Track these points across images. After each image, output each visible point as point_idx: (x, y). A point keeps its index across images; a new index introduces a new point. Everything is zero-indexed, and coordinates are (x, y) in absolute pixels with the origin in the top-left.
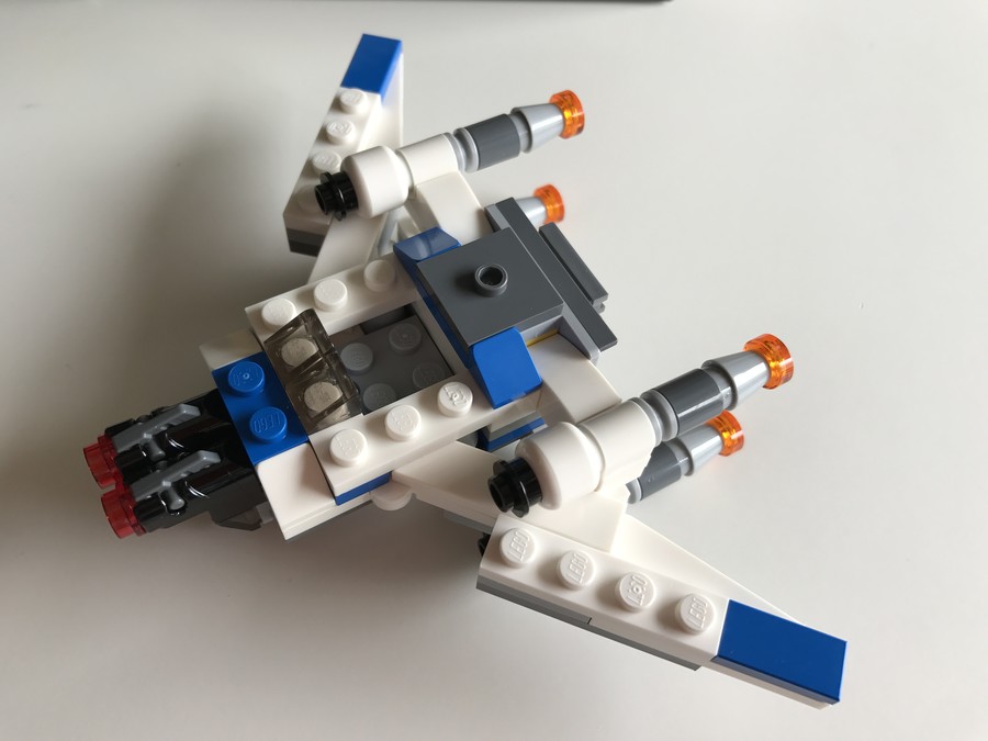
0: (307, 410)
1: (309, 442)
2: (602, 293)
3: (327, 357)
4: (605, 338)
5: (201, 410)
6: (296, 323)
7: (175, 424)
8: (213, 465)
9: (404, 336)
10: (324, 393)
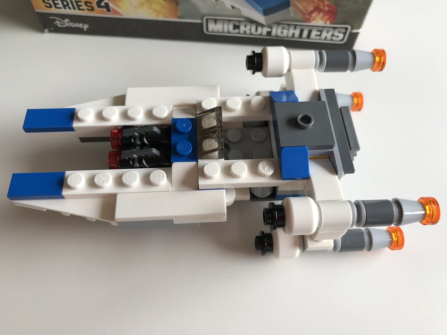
0: (201, 148)
1: (197, 162)
2: (358, 148)
3: (220, 129)
4: (349, 169)
5: (162, 132)
6: (212, 110)
7: (149, 134)
8: (156, 156)
9: (259, 134)
10: (211, 144)
